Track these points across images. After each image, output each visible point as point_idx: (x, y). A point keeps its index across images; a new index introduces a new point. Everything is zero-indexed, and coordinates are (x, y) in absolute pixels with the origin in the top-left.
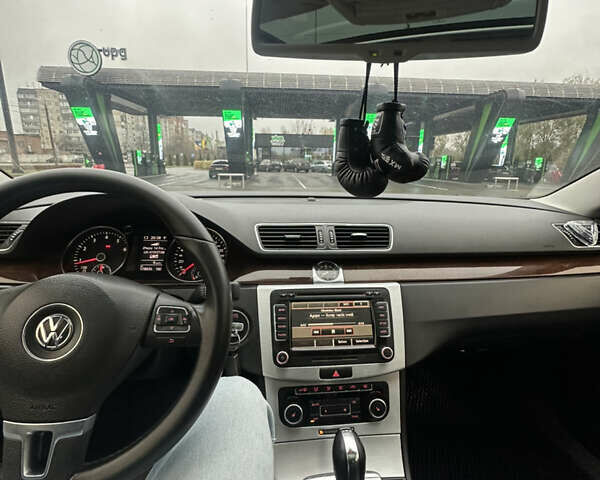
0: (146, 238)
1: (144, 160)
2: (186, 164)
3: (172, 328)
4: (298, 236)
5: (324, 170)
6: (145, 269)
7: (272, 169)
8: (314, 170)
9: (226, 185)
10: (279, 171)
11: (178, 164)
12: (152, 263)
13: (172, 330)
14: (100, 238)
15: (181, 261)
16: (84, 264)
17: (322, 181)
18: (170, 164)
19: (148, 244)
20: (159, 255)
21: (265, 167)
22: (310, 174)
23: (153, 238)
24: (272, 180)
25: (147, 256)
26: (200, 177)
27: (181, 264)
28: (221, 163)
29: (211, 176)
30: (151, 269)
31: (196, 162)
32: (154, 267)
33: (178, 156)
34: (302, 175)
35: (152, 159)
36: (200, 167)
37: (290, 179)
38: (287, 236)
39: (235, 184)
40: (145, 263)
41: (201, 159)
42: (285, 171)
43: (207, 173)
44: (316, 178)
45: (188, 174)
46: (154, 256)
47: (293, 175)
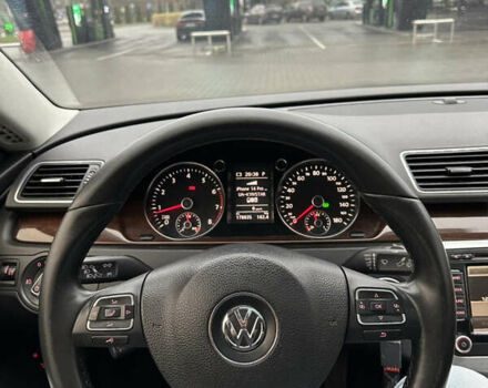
0: (239, 175)
1: (84, 19)
2: (139, 20)
3: (381, 317)
4: (469, 169)
5: (348, 16)
6: (243, 217)
7: (269, 19)
8: (333, 17)
9: (203, 50)
10: (278, 21)
11: (129, 21)
12: (250, 209)
13: (381, 321)
14: (181, 177)
15: (289, 206)
16: (166, 213)
17: (348, 34)
18: (118, 22)
19: (243, 183)
20: (259, 198)
21: (258, 16)
22: (328, 24)
23: (248, 174)
24: (270, 37)
25: (243, 200)
26: (164, 39)
27: (289, 210)
28: (192, 15)
29: (179, 38)
30: (250, 217)
31: (155, 16)
32: (254, 215)
33: (127, 8)
34: (316, 26)
35: (94, 16)
36: (161, 24)
37: (297, 33)
38: (453, 170)
39: (216, 48)
40: (240, 209)
41: (160, 11)
42: (288, 21)
43: (172, 32)
44: (339, 30)
45: (146, 36)
46: (252, 200)
47: (302, 27)
